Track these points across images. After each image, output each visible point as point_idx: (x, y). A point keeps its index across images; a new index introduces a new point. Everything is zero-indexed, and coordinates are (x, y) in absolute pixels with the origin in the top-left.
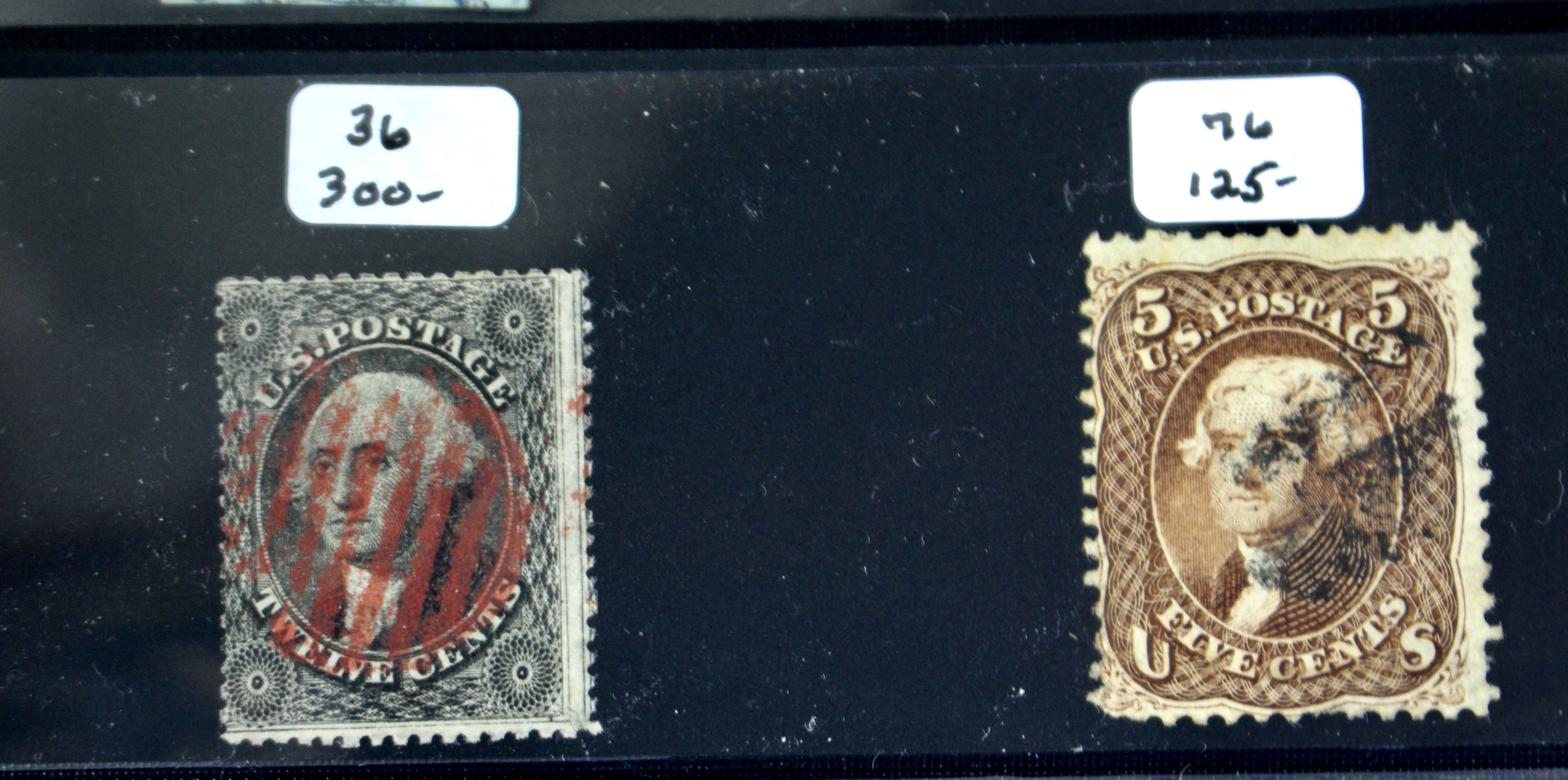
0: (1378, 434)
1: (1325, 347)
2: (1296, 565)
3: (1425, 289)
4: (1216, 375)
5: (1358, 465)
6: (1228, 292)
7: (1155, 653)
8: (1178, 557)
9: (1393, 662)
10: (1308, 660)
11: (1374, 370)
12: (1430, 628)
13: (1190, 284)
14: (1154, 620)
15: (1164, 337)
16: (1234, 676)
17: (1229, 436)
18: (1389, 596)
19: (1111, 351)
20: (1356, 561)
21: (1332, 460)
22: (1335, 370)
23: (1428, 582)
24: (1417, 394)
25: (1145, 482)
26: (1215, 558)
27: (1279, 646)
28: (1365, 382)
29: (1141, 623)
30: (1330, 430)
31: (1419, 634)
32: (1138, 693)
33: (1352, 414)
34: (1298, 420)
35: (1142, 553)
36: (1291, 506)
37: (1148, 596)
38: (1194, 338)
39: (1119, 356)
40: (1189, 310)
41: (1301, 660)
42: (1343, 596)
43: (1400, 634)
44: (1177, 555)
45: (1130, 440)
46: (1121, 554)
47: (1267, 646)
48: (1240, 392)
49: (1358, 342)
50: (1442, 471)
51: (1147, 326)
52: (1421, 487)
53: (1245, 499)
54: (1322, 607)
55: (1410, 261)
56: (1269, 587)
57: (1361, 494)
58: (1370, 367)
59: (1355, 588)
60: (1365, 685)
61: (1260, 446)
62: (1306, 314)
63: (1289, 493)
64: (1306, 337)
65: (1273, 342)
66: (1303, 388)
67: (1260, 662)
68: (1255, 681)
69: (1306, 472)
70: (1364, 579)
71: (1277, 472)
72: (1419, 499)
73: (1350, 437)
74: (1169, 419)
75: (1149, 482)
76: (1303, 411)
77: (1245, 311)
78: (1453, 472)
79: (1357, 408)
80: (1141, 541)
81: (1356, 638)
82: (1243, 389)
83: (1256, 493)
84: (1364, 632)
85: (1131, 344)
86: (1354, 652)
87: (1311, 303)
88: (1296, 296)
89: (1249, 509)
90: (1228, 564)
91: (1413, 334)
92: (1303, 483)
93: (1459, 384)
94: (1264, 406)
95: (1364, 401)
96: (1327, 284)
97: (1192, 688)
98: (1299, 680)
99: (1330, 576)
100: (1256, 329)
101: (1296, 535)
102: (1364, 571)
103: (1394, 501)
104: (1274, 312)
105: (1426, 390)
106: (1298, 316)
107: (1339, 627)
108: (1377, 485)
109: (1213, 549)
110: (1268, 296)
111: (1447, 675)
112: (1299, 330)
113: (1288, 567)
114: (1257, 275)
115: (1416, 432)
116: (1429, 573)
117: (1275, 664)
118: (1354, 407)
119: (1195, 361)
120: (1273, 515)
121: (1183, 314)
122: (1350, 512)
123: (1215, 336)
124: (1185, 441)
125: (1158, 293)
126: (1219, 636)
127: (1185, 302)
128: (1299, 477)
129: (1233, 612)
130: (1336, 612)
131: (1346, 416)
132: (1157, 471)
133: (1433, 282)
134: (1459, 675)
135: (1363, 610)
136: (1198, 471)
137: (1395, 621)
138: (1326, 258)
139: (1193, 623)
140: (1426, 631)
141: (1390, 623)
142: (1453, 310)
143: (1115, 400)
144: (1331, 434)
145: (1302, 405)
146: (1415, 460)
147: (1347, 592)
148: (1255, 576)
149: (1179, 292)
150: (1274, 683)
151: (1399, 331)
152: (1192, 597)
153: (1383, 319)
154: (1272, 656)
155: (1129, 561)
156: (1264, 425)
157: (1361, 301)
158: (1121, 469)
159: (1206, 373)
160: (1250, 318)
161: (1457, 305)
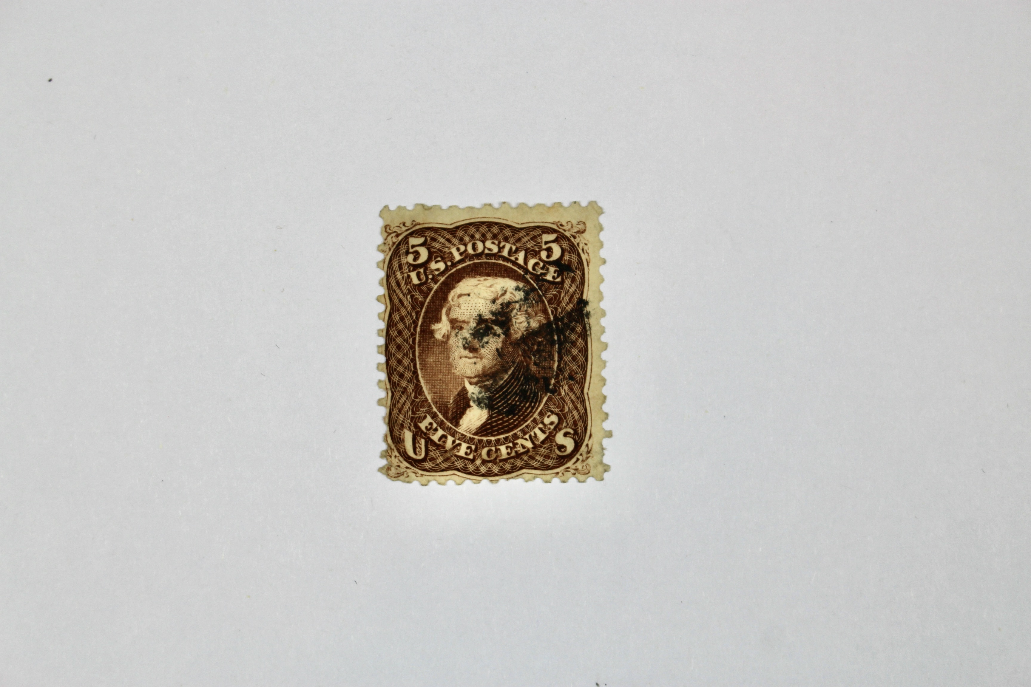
0: (544, 321)
1: (516, 271)
2: (497, 396)
3: (572, 239)
4: (454, 287)
5: (533, 339)
6: (461, 240)
7: (417, 445)
8: (431, 391)
9: (551, 450)
10: (503, 449)
11: (543, 285)
12: (572, 432)
13: (440, 235)
14: (417, 427)
15: (425, 265)
16: (461, 458)
17: (460, 322)
18: (549, 413)
19: (394, 273)
20: (530, 394)
21: (518, 336)
22: (521, 285)
23: (571, 406)
24: (567, 298)
25: (412, 348)
26: (451, 391)
27: (487, 440)
28: (538, 292)
29: (409, 428)
30: (517, 319)
31: (566, 435)
32: (407, 468)
33: (530, 310)
34: (499, 313)
35: (411, 388)
36: (495, 362)
37: (413, 413)
38: (441, 266)
39: (399, 276)
40: (438, 250)
41: (499, 449)
42: (524, 413)
43: (555, 435)
44: (430, 389)
45: (405, 324)
46: (398, 388)
47: (480, 441)
48: (467, 296)
49: (534, 269)
50: (580, 343)
51: (415, 259)
52: (569, 352)
53: (470, 358)
54: (512, 419)
55: (564, 223)
56: (482, 408)
57: (535, 356)
58: (540, 283)
59: (530, 409)
60: (535, 464)
61: (478, 328)
62: (505, 253)
63: (494, 355)
64: (505, 266)
65: (486, 269)
66: (503, 295)
67: (476, 450)
68: (473, 461)
69: (503, 342)
70: (535, 403)
71: (487, 343)
72: (567, 358)
73: (528, 323)
74: (425, 312)
75: (415, 348)
76: (502, 308)
77: (470, 251)
78: (586, 343)
79: (533, 306)
80: (410, 381)
81: (530, 436)
82: (469, 295)
83: (475, 355)
84: (535, 434)
85: (405, 269)
86: (529, 445)
87: (508, 246)
88: (499, 243)
89: (472, 364)
90: (459, 394)
91: (565, 264)
92: (502, 348)
93: (590, 293)
94: (480, 305)
95: (537, 302)
96: (517, 236)
97: (438, 465)
98: (498, 461)
99: (517, 402)
100: (476, 261)
101: (497, 379)
102: (536, 400)
103: (553, 359)
104: (487, 251)
105: (572, 296)
106: (500, 254)
107: (520, 430)
108: (543, 350)
109: (450, 386)
110: (484, 242)
111: (581, 458)
112: (501, 262)
113: (493, 396)
114: (478, 230)
115: (566, 320)
116: (572, 401)
117: (484, 452)
118: (531, 306)
119: (442, 279)
120: (484, 367)
121: (435, 252)
122: (528, 365)
123: (454, 265)
124: (436, 324)
125: (421, 240)
127: (436, 245)
128: (500, 345)
129: (461, 422)
130: (519, 422)
131: (526, 311)
132: (419, 341)
133: (577, 235)
134: (587, 458)
135: (535, 421)
136: (442, 342)
137: (552, 427)
138: (516, 221)
139: (439, 428)
140: (569, 433)
141: (549, 429)
142: (588, 251)
143: (396, 301)
144: (518, 321)
145: (502, 304)
146: (565, 336)
147: (526, 411)
148: (474, 401)
149: (434, 239)
150: (484, 462)
151: (557, 263)
152: (438, 413)
153: (548, 256)
154: (483, 447)
155: (403, 393)
156: (480, 316)
157: (535, 245)
158: (399, 340)
159: (448, 286)
160: (474, 255)
161: (590, 248)
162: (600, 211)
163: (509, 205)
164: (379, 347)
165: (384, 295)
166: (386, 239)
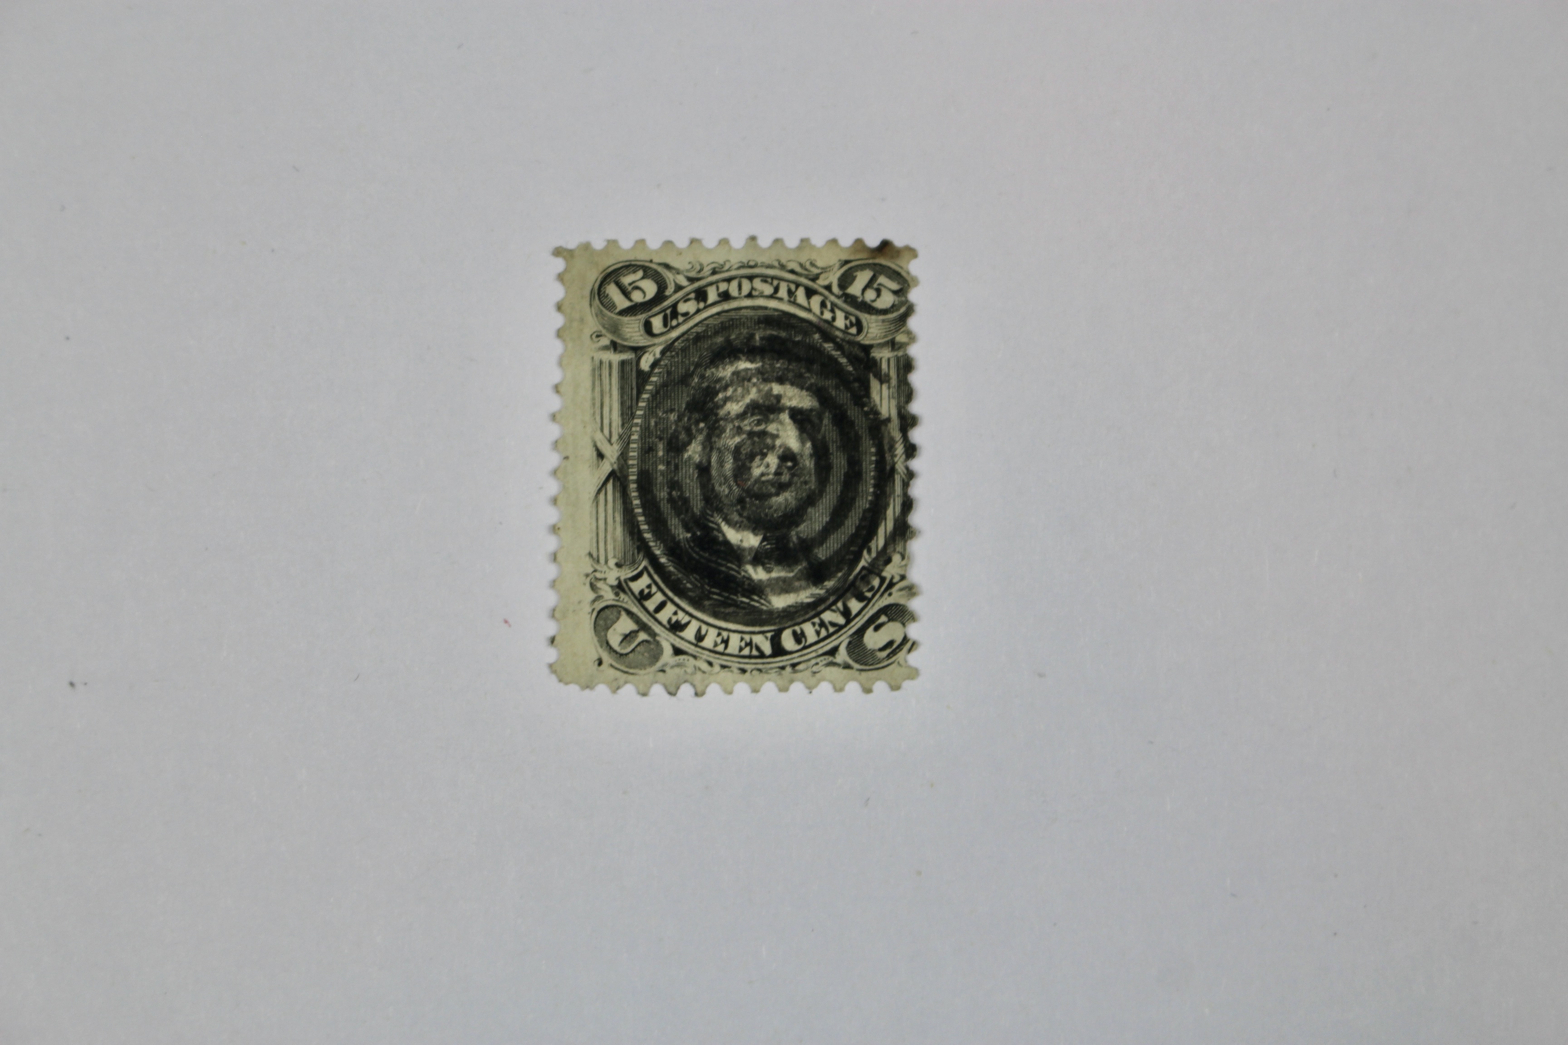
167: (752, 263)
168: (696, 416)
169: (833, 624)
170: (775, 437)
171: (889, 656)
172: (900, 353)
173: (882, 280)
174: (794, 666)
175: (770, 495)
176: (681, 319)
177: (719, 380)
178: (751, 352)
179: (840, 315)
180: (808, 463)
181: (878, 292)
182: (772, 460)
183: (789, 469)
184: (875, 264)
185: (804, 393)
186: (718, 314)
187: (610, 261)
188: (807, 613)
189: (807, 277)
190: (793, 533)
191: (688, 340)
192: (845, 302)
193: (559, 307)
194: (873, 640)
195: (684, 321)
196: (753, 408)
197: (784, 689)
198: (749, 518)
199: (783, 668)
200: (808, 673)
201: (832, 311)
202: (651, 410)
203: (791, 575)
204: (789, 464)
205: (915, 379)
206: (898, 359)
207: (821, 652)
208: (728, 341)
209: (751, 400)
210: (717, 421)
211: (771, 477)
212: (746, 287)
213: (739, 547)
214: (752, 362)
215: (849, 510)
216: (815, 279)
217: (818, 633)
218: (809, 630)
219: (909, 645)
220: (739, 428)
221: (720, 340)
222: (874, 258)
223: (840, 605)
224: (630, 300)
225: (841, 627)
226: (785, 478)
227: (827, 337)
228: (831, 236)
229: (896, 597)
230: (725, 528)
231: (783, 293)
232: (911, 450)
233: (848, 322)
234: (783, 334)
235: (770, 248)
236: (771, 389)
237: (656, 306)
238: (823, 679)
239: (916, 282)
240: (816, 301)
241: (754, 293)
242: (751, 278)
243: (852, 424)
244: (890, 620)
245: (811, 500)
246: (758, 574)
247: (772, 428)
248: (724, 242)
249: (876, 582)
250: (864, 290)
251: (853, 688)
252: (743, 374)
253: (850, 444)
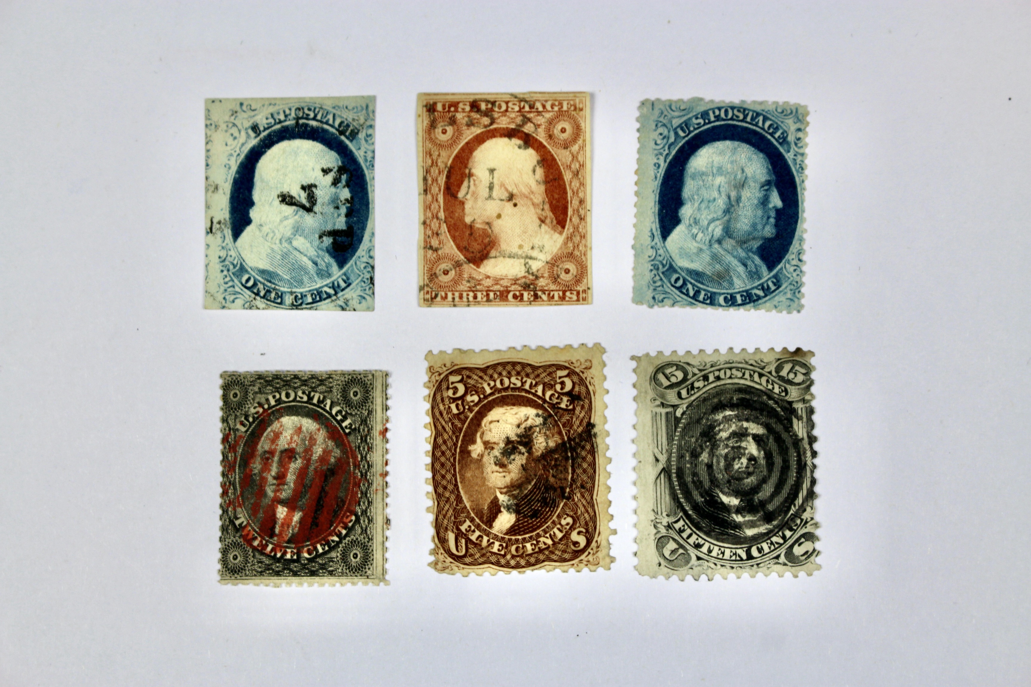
0: (560, 441)
1: (536, 401)
2: (523, 502)
3: (581, 374)
4: (486, 415)
5: (551, 456)
6: (491, 377)
7: (459, 544)
8: (469, 500)
9: (567, 546)
10: (528, 546)
11: (558, 412)
12: (584, 531)
13: (474, 373)
14: (458, 529)
15: (462, 398)
16: (495, 553)
17: (492, 443)
18: (566, 516)
19: (438, 405)
20: (550, 500)
21: (539, 453)
22: (540, 412)
23: (583, 509)
24: (578, 423)
25: (454, 465)
26: (486, 500)
27: (515, 539)
28: (554, 418)
29: (452, 530)
30: (538, 440)
31: (579, 533)
32: (451, 562)
33: (548, 433)
34: (523, 435)
35: (453, 498)
36: (520, 475)
37: (455, 518)
38: (476, 398)
39: (442, 407)
40: (473, 385)
41: (525, 546)
42: (544, 516)
43: (571, 533)
44: (469, 498)
45: (447, 446)
46: (443, 498)
47: (510, 540)
48: (497, 423)
49: (550, 399)
50: (589, 458)
51: (454, 393)
52: (580, 465)
53: (500, 472)
54: (535, 521)
55: (574, 361)
56: (511, 513)
57: (552, 469)
58: (556, 411)
59: (550, 513)
60: (554, 557)
61: (506, 448)
62: (527, 387)
63: (520, 469)
64: (527, 397)
65: (512, 400)
66: (526, 421)
67: (507, 547)
68: (504, 556)
69: (527, 459)
70: (554, 508)
71: (514, 460)
72: (579, 471)
73: (547, 443)
74: (464, 436)
75: (455, 465)
76: (525, 432)
77: (499, 385)
78: (594, 458)
79: (550, 429)
80: (452, 492)
81: (550, 535)
82: (498, 421)
83: (504, 470)
84: (554, 533)
85: (447, 401)
86: (549, 542)
87: (529, 381)
88: (522, 378)
89: (502, 477)
90: (491, 502)
91: (576, 395)
92: (526, 464)
93: (596, 418)
94: (508, 429)
95: (553, 426)
96: (536, 373)
97: (476, 560)
98: (524, 555)
99: (539, 507)
100: (504, 394)
101: (523, 489)
102: (554, 505)
103: (568, 472)
104: (512, 386)
105: (582, 421)
106: (523, 388)
107: (542, 530)
108: (559, 465)
109: (485, 496)
110: (509, 378)
111: (591, 552)
112: (524, 394)
113: (520, 503)
114: (504, 369)
115: (577, 440)
116: (583, 505)
117: (513, 548)
118: (549, 429)
119: (476, 409)
120: (512, 479)
121: (470, 387)
122: (547, 477)
123: (486, 397)
124: (472, 446)
125: (459, 378)
126: (488, 536)
127: (471, 382)
128: (524, 462)
129: (494, 524)
130: (541, 524)
131: (545, 433)
132: (459, 460)
133: (585, 371)
134: (597, 552)
135: (554, 522)
136: (478, 460)
137: (568, 527)
138: (536, 361)
139: (476, 530)
140: (582, 532)
141: (566, 528)
142: (594, 384)
143: (440, 427)
144: (538, 442)
145: (525, 428)
146: (577, 453)
147: (546, 514)
148: (504, 508)
149: (469, 377)
150: (513, 557)
151: (569, 394)
152: (475, 518)
153: (562, 389)
154: (512, 545)
155: (447, 502)
156: (508, 438)
157: (551, 380)
158: (443, 459)
159: (481, 415)
160: (501, 389)
161: (596, 381)
162: (603, 351)
163: (530, 347)
164: (426, 465)
165: (430, 423)
166: (430, 378)
167: (731, 361)
168: (705, 439)
169: (777, 543)
170: (746, 449)
171: (806, 559)
172: (807, 405)
173: (797, 368)
174: (758, 565)
175: (744, 479)
176: (696, 390)
177: (716, 421)
178: (732, 406)
179: (776, 387)
180: (763, 462)
181: (796, 374)
182: (744, 461)
183: (753, 465)
184: (793, 360)
185: (759, 426)
186: (715, 387)
187: (659, 362)
188: (764, 538)
189: (759, 367)
190: (756, 497)
191: (700, 401)
192: (779, 379)
193: (634, 386)
194: (798, 551)
195: (698, 392)
196: (734, 434)
197: (753, 576)
198: (733, 491)
199: (752, 566)
200: (765, 568)
201: (772, 384)
202: (682, 437)
203: (755, 518)
204: (753, 462)
205: (815, 418)
206: (806, 408)
207: (771, 557)
208: (720, 401)
209: (733, 431)
210: (716, 441)
211: (744, 469)
212: (728, 373)
213: (728, 505)
214: (732, 411)
215: (784, 485)
216: (763, 368)
217: (770, 548)
218: (765, 546)
219: (816, 553)
220: (727, 445)
221: (716, 400)
222: (793, 357)
223: (780, 533)
224: (670, 381)
225: (781, 545)
226: (751, 469)
227: (770, 398)
228: (770, 347)
229: (809, 529)
230: (721, 495)
231: (747, 376)
232: (814, 454)
233: (780, 390)
234: (748, 397)
235: (740, 353)
236: (743, 425)
237: (683, 384)
238: (773, 571)
239: (814, 368)
240: (764, 380)
241: (732, 376)
242: (730, 369)
243: (784, 441)
244: (806, 540)
245: (764, 481)
246: (739, 519)
247: (743, 444)
248: (716, 351)
249: (798, 521)
250: (788, 374)
251: (788, 575)
252: (728, 417)
253: (783, 451)
